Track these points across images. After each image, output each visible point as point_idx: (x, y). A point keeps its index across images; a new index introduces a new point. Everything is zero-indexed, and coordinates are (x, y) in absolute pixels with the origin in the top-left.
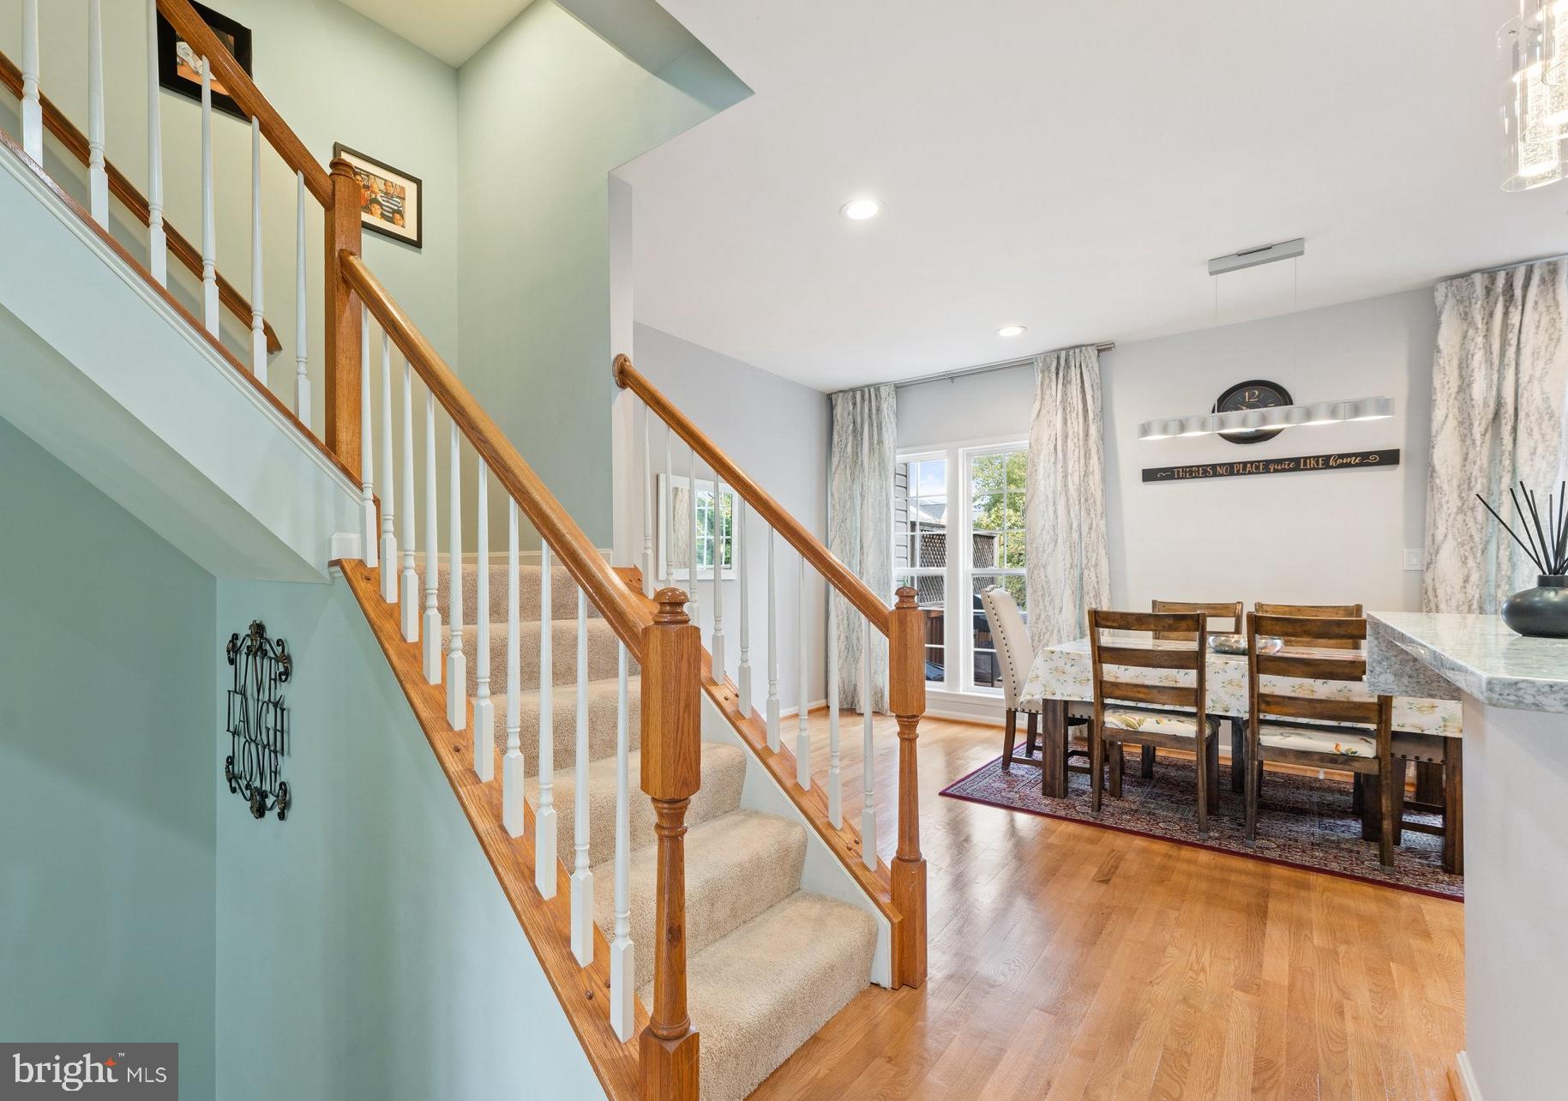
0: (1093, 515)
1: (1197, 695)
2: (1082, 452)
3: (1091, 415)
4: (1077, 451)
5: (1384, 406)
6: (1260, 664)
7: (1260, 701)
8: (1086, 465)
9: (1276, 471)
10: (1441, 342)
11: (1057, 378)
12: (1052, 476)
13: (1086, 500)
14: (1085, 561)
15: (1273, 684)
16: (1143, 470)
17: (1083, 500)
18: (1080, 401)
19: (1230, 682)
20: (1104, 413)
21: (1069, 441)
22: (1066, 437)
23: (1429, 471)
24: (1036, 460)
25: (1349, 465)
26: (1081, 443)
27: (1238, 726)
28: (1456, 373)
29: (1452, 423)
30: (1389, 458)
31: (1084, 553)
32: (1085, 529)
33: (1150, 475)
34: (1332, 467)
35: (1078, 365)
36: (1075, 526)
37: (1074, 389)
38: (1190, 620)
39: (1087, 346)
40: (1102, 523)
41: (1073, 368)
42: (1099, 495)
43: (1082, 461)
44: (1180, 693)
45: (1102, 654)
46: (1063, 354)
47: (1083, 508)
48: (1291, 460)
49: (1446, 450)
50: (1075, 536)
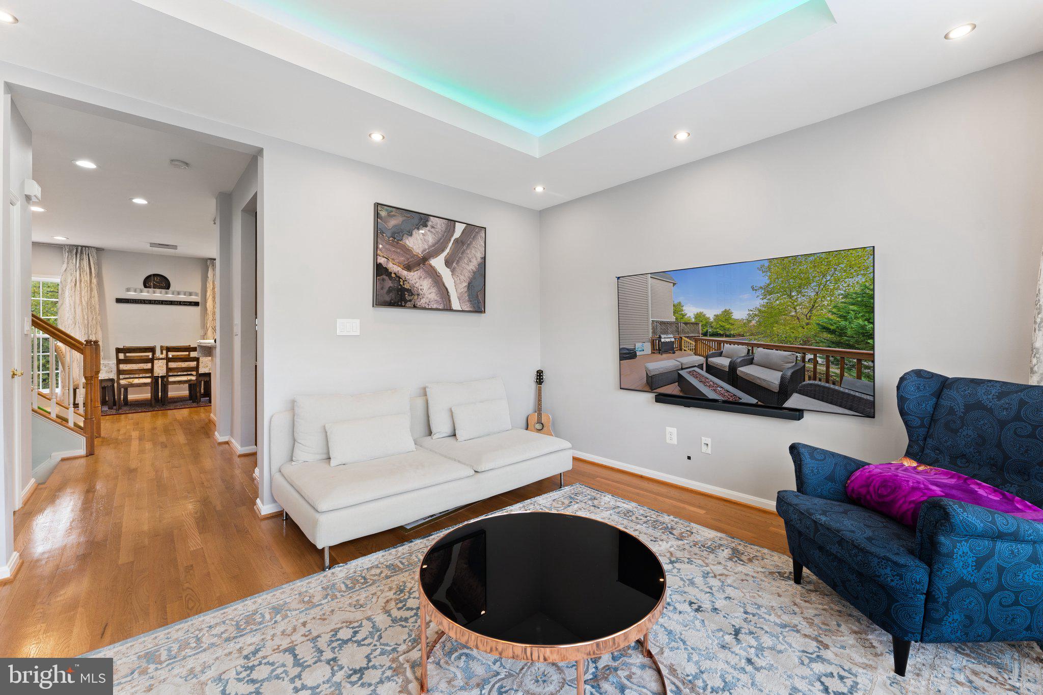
0: (94, 314)
1: (151, 371)
2: (89, 289)
3: (93, 275)
4: (86, 288)
5: (196, 295)
6: (169, 360)
7: (169, 369)
8: (91, 294)
9: (165, 304)
10: (209, 276)
11: (76, 257)
12: (73, 296)
13: (91, 308)
14: (90, 332)
15: (172, 365)
16: (116, 299)
17: (89, 307)
18: (88, 268)
19: (160, 366)
20: (99, 276)
21: (82, 283)
22: (81, 281)
23: (205, 309)
24: (64, 288)
25: (186, 305)
26: (88, 285)
27: (162, 377)
28: (212, 284)
29: (211, 297)
30: (196, 304)
31: (89, 329)
32: (90, 319)
33: (119, 301)
34: (182, 305)
35: (87, 254)
36: (86, 317)
37: (85, 262)
38: (152, 350)
39: (91, 247)
40: (99, 318)
41: (85, 255)
42: (97, 307)
43: (89, 292)
44: (146, 371)
45: (119, 362)
46: (80, 248)
47: (89, 311)
48: (170, 301)
49: (209, 304)
50: (86, 322)
